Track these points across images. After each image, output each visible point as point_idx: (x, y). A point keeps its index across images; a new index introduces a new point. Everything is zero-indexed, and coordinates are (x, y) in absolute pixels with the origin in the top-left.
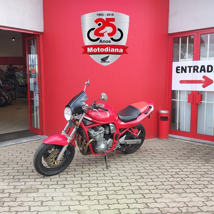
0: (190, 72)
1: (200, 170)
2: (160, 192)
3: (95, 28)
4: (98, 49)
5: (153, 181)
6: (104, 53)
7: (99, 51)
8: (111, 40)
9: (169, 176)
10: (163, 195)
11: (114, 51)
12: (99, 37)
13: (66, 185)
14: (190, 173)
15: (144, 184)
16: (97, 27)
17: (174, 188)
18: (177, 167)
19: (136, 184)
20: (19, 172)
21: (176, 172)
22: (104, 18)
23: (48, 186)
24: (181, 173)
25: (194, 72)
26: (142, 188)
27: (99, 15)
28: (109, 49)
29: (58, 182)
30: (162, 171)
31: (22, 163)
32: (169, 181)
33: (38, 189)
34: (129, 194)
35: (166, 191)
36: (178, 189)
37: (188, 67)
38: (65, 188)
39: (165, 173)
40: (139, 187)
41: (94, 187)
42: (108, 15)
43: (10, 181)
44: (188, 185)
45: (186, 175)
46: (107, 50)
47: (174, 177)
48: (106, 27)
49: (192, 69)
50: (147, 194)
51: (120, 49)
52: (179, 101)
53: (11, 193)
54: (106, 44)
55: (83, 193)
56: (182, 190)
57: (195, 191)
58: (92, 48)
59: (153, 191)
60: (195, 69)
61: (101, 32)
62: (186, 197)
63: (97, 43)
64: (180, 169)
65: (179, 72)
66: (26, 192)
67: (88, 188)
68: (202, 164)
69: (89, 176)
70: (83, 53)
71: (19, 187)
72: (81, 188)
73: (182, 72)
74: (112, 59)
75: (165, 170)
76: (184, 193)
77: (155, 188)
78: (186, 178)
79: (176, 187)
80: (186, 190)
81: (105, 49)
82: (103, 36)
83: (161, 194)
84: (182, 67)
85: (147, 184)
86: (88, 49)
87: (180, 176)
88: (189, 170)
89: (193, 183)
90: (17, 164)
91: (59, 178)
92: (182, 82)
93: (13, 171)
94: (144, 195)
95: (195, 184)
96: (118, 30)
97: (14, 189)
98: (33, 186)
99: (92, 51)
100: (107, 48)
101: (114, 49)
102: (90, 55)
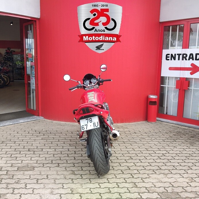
0: (179, 59)
1: (186, 152)
2: (147, 172)
3: (90, 18)
4: (94, 37)
5: (141, 162)
6: (99, 41)
7: (94, 39)
8: (105, 29)
9: (156, 157)
10: (150, 175)
11: (108, 39)
12: (94, 26)
13: (60, 164)
14: (176, 155)
15: (132, 164)
16: (92, 16)
17: (160, 169)
18: (164, 149)
19: (125, 164)
20: (16, 151)
21: (163, 154)
22: (99, 8)
23: (43, 165)
24: (167, 155)
25: (183, 60)
26: (131, 168)
27: (94, 6)
28: (104, 38)
29: (53, 161)
30: (150, 152)
31: (19, 143)
32: (156, 162)
33: (34, 167)
34: (119, 174)
35: (154, 171)
36: (165, 170)
37: (177, 54)
38: (58, 167)
39: (153, 155)
40: (128, 167)
41: (86, 166)
42: (103, 6)
43: (8, 159)
44: (174, 166)
45: (172, 157)
46: (101, 38)
47: (160, 159)
48: (101, 17)
49: (181, 56)
50: (135, 174)
51: (114, 38)
52: (168, 87)
53: (8, 171)
54: (100, 33)
55: (76, 172)
56: (168, 171)
57: (180, 172)
58: (87, 37)
59: (141, 172)
60: (184, 57)
61: (96, 22)
62: (172, 177)
63: (92, 32)
64: (167, 151)
65: (169, 60)
66: (23, 170)
67: (81, 167)
68: (187, 146)
69: (82, 156)
70: (79, 41)
71: (16, 165)
72: (74, 168)
73: (171, 59)
74: (106, 47)
75: (153, 152)
76: (170, 173)
77: (143, 168)
78: (172, 159)
79: (163, 168)
80: (172, 171)
81: (100, 38)
82: (98, 25)
83: (149, 174)
84: (172, 55)
85: (136, 165)
86: (84, 37)
87: (167, 158)
88: (175, 152)
89: (178, 165)
90: (14, 143)
91: (54, 157)
92: (171, 69)
93: (10, 150)
94: (133, 175)
95: (181, 165)
96: (112, 20)
97: (11, 167)
98: (29, 165)
99: (88, 40)
100: (102, 36)
101: (108, 38)
102: (86, 43)
